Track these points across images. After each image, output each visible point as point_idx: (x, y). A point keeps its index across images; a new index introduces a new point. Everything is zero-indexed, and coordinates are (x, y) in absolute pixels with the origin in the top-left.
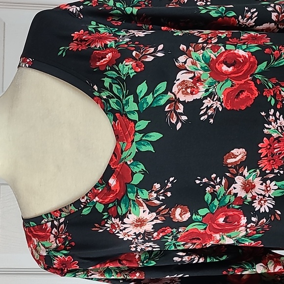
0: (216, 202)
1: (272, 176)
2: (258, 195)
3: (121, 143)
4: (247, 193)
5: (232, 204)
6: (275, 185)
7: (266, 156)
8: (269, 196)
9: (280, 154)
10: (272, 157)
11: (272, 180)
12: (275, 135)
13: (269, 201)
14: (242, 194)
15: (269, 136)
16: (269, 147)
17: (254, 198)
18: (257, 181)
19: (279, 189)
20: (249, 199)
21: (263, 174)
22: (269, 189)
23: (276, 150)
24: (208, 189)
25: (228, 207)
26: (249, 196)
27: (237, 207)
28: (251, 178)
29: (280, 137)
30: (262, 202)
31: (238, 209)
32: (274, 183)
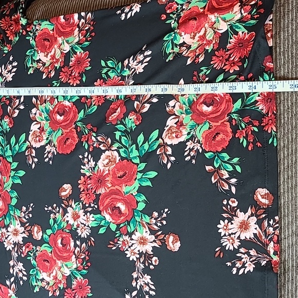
0: (56, 226)
1: (90, 209)
2: (81, 223)
3: (3, 177)
4: (75, 221)
5: (65, 228)
6: (93, 217)
7: (84, 190)
8: (88, 226)
9: (92, 188)
10: (88, 191)
11: (91, 213)
12: (88, 174)
13: (87, 230)
14: (71, 222)
15: (84, 175)
16: (84, 183)
17: (78, 226)
18: (81, 213)
19: (95, 220)
20: (75, 227)
21: (84, 207)
22: (88, 220)
23: (89, 186)
24: (52, 215)
25: (63, 230)
26: (76, 224)
27: (68, 231)
28: (77, 210)
29: (91, 176)
30: (83, 230)
31: (68, 233)
32: (92, 215)
